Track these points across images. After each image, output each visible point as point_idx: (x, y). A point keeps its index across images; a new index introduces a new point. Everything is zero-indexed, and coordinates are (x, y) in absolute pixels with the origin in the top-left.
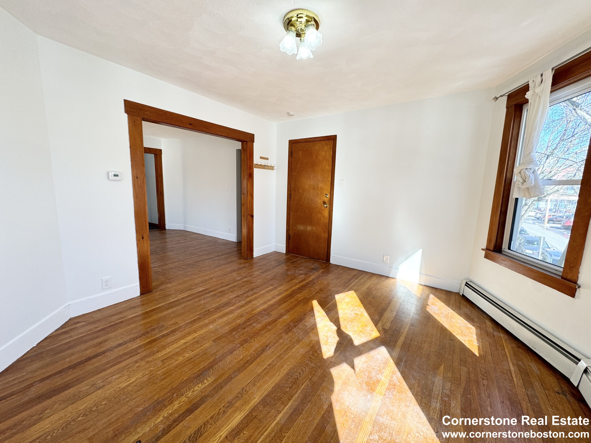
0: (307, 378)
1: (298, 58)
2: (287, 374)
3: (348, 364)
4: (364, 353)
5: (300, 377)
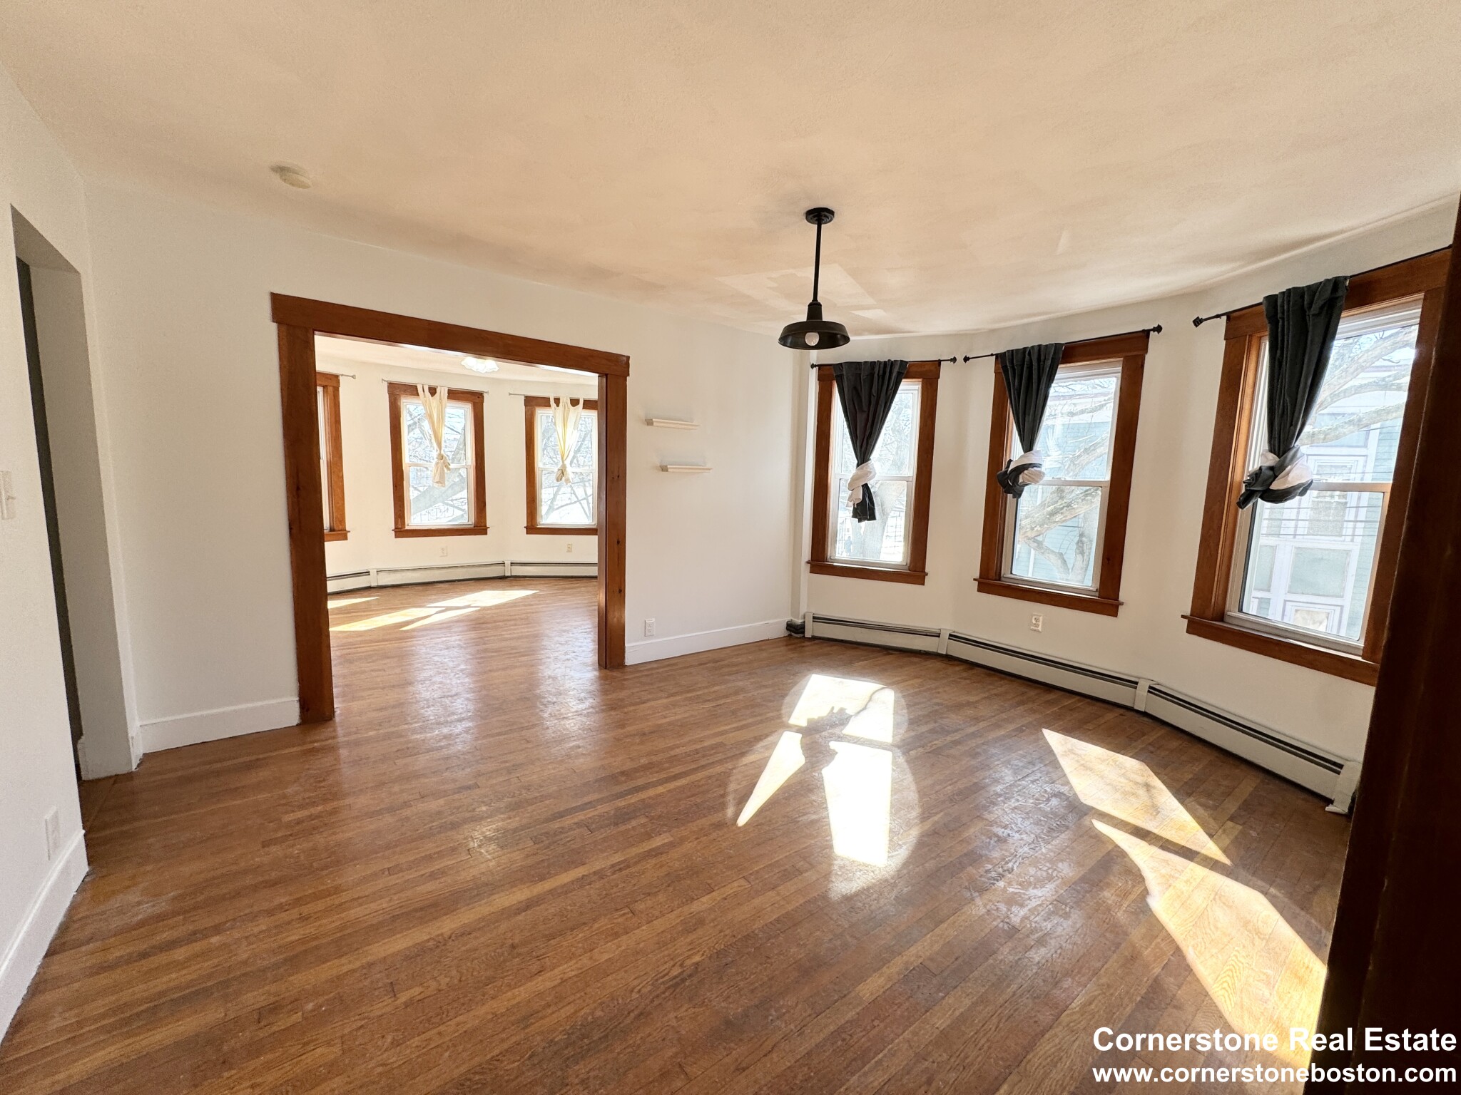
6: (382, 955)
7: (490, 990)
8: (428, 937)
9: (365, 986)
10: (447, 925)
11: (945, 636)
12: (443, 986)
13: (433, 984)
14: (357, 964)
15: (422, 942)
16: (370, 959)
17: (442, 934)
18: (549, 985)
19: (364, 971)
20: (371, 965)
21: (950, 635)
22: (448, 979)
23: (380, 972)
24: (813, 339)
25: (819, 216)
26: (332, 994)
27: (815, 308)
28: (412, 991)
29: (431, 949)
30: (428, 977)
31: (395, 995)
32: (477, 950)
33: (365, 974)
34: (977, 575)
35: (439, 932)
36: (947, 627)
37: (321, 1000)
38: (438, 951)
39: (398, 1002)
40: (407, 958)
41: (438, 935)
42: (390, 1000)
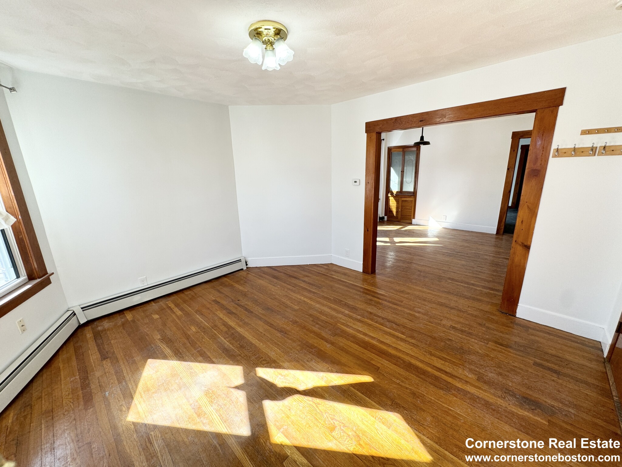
0: (242, 353)
1: (263, 68)
2: (251, 343)
3: (242, 384)
4: (248, 404)
5: (245, 349)
27: (422, 138)
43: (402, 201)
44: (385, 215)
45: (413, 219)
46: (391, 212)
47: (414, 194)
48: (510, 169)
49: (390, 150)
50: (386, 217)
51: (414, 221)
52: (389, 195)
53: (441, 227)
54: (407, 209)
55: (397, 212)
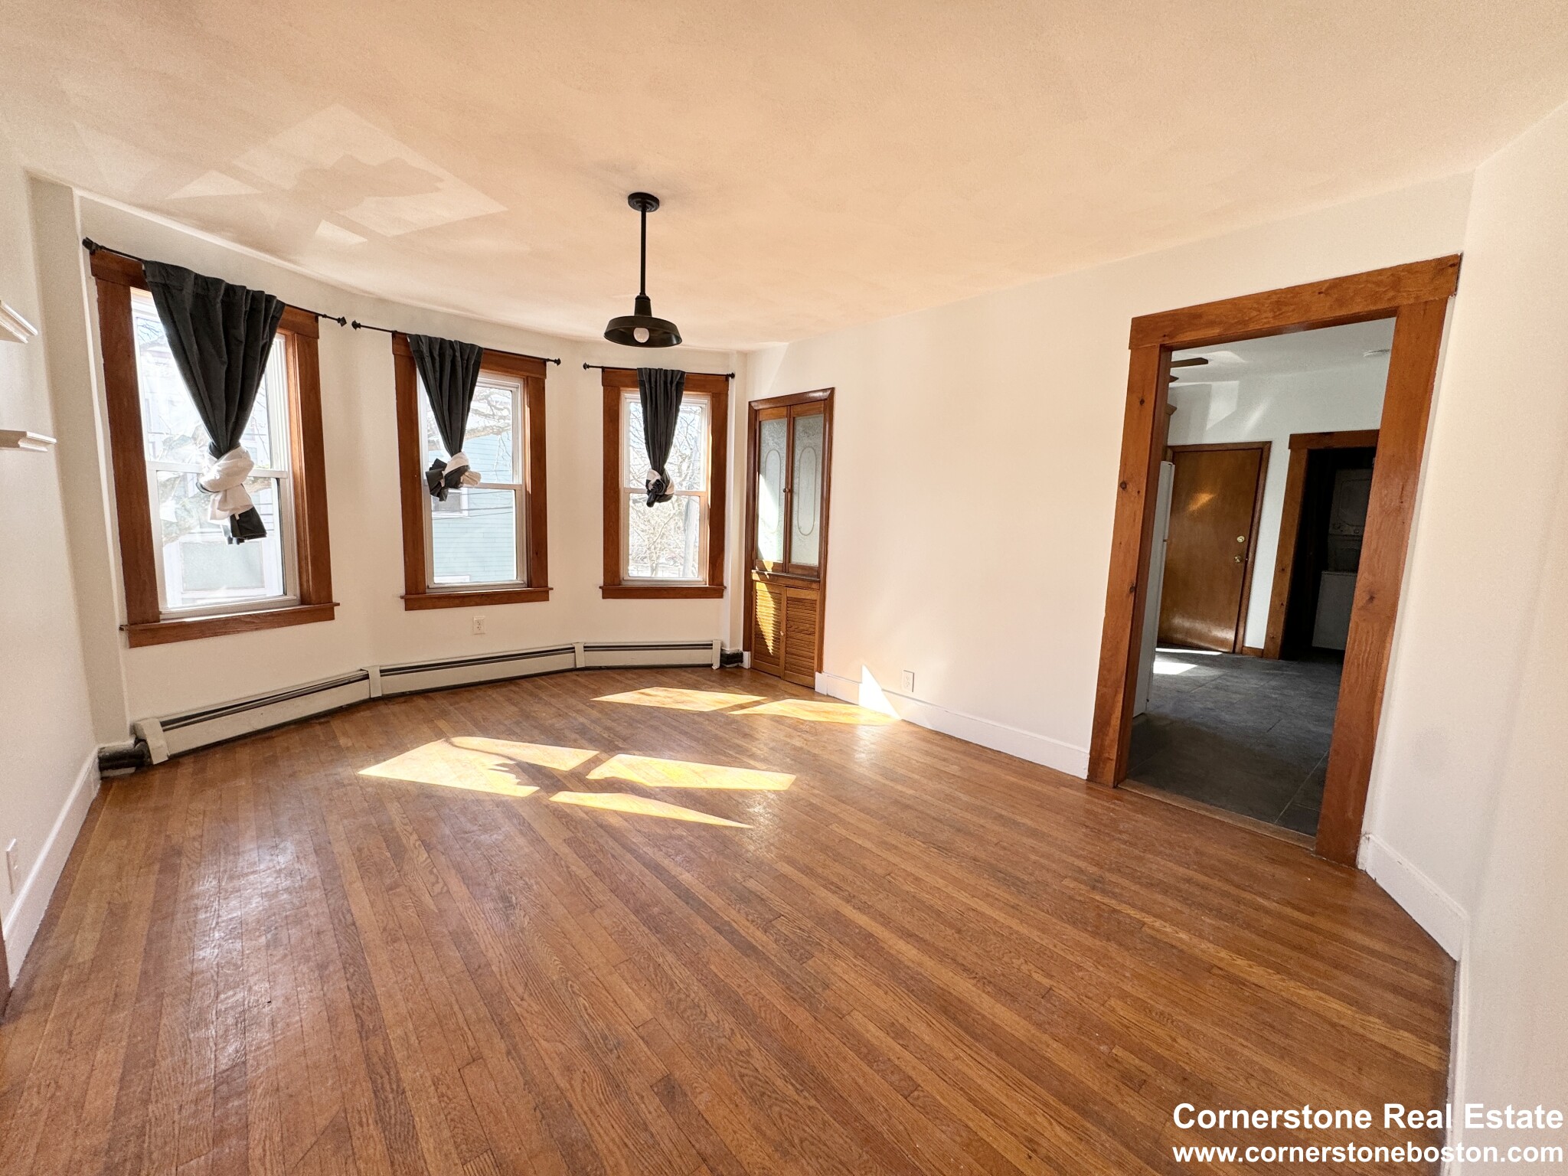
6: (1023, 1022)
7: (1005, 932)
8: (984, 995)
9: (1058, 1016)
10: (963, 987)
11: (375, 674)
12: (1022, 960)
13: (1024, 968)
14: (1046, 1038)
15: (992, 997)
16: (1033, 1030)
17: (974, 985)
18: (981, 903)
19: (1047, 1026)
20: (1039, 1025)
21: (381, 671)
22: (1014, 960)
23: (1040, 1013)
24: (641, 335)
25: (644, 202)
26: (1083, 1038)
27: (643, 303)
28: (1038, 980)
29: (995, 986)
30: (1021, 974)
31: (1050, 989)
32: (976, 953)
33: (1049, 1023)
34: (402, 591)
35: (974, 989)
36: (372, 663)
37: (1093, 1043)
38: (992, 980)
39: (1052, 983)
40: (1014, 998)
41: (978, 988)
42: (1057, 990)
43: (788, 599)
44: (744, 650)
45: (817, 674)
46: (760, 636)
47: (816, 577)
48: (1130, 487)
49: (754, 418)
50: (747, 655)
51: (821, 681)
52: (755, 577)
53: (898, 718)
54: (801, 631)
55: (776, 640)
